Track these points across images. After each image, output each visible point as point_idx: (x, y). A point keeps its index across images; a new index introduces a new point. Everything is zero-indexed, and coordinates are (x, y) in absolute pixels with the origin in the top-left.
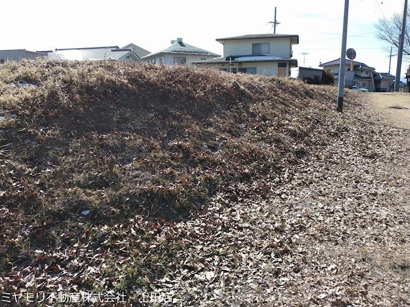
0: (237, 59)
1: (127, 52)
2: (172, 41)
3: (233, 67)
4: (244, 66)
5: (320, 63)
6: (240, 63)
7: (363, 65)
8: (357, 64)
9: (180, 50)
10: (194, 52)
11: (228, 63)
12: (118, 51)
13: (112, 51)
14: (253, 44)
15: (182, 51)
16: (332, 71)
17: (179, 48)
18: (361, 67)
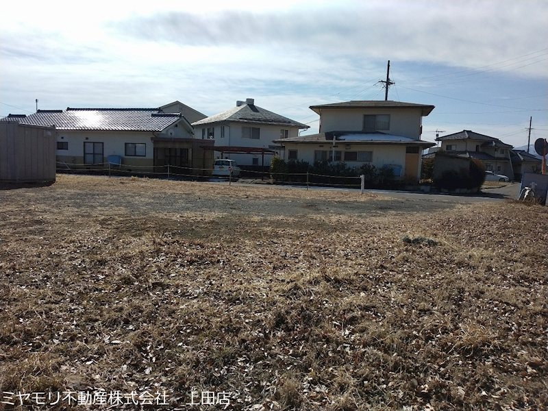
0: (342, 137)
1: (176, 118)
2: (238, 102)
3: (338, 149)
4: (354, 149)
5: (437, 135)
6: (348, 144)
7: (497, 141)
8: (489, 139)
9: (251, 118)
10: (272, 121)
11: (329, 143)
12: (162, 116)
13: (153, 115)
14: (365, 116)
15: (254, 119)
16: (454, 148)
17: (250, 114)
18: (494, 144)
